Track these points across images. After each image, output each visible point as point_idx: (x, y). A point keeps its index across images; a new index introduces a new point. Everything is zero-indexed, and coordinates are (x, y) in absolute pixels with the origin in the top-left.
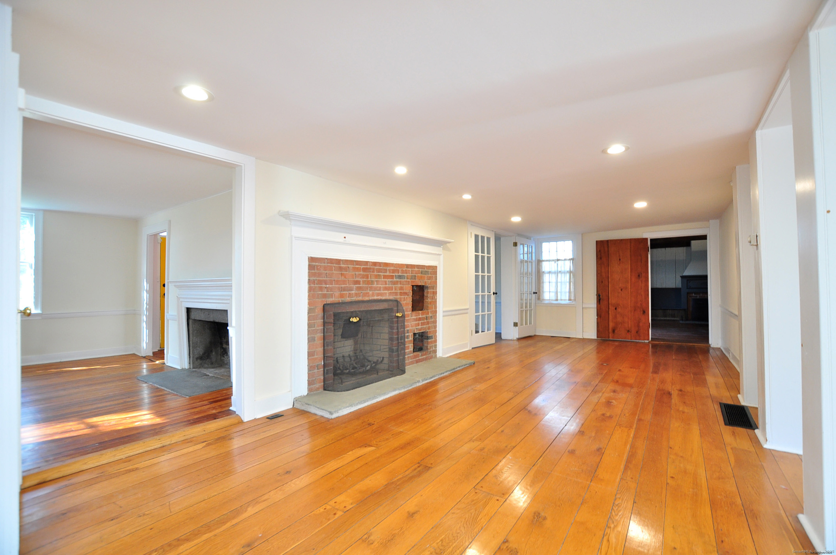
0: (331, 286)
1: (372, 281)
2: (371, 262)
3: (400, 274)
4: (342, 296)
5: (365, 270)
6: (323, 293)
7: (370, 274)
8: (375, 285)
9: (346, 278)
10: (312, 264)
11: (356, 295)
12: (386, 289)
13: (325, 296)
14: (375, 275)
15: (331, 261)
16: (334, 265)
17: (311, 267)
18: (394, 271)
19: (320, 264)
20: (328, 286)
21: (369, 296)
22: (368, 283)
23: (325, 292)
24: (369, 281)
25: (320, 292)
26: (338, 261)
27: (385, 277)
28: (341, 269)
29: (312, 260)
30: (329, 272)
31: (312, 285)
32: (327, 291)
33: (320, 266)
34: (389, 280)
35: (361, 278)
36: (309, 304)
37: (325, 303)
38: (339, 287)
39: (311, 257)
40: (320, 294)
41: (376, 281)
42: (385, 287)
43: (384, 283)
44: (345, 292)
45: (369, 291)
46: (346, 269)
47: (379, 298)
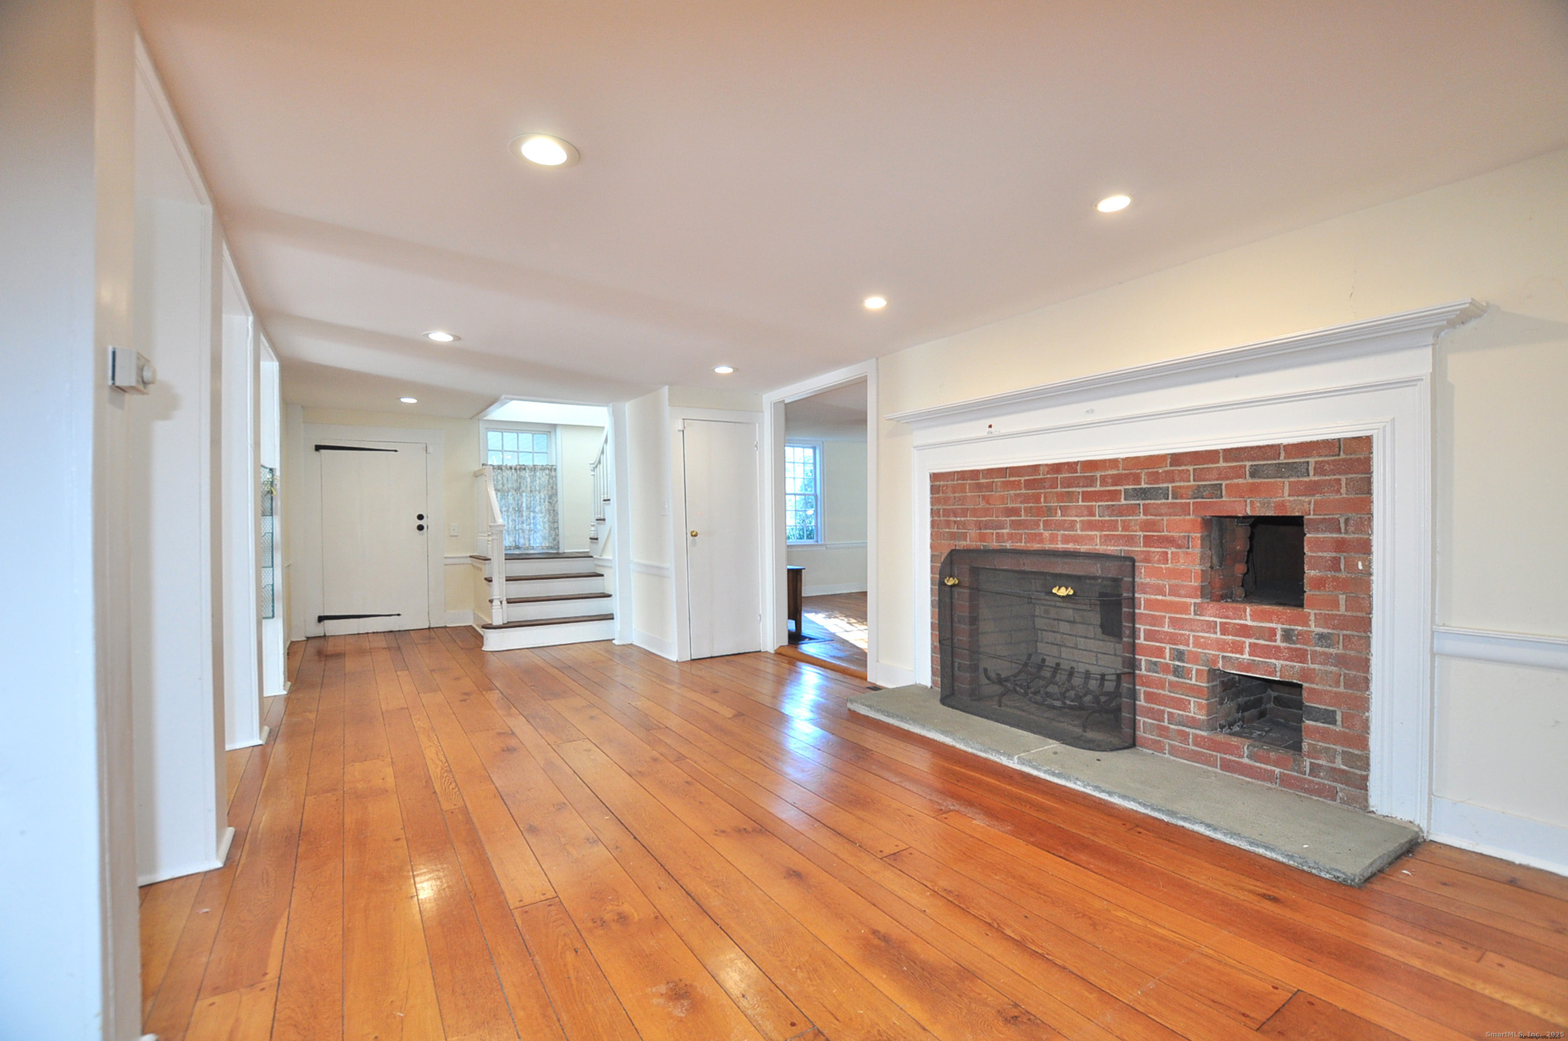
0: (963, 519)
1: (1049, 509)
2: (1047, 465)
3: (1144, 486)
4: (982, 538)
5: (1029, 484)
6: (952, 530)
7: (1045, 494)
8: (1059, 517)
9: (990, 504)
10: (936, 483)
11: (1011, 537)
12: (1090, 526)
13: (953, 536)
14: (1057, 493)
15: (963, 475)
16: (969, 482)
17: (934, 489)
18: (1117, 480)
19: (946, 483)
20: (959, 519)
21: (1041, 541)
22: (1039, 512)
23: (955, 530)
24: (1042, 507)
25: (947, 530)
26: (974, 474)
27: (1087, 496)
28: (979, 487)
29: (935, 477)
30: (960, 495)
31: (936, 518)
32: (957, 529)
33: (947, 486)
34: (1100, 503)
35: (1021, 502)
36: (932, 547)
37: (954, 548)
38: (977, 521)
39: (934, 474)
40: (946, 532)
41: (1060, 506)
42: (1090, 522)
43: (1086, 513)
44: (988, 531)
45: (1042, 531)
46: (989, 487)
47: (1071, 546)
